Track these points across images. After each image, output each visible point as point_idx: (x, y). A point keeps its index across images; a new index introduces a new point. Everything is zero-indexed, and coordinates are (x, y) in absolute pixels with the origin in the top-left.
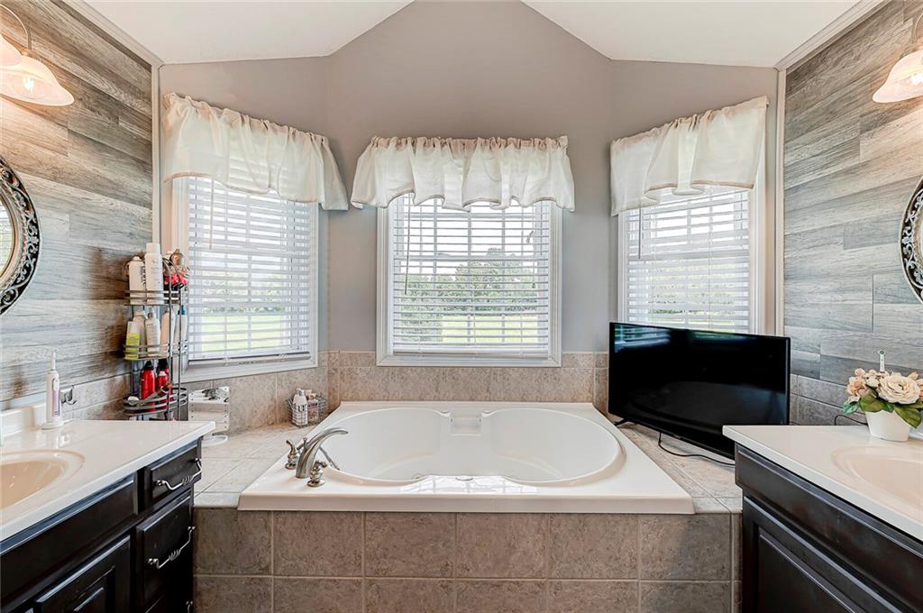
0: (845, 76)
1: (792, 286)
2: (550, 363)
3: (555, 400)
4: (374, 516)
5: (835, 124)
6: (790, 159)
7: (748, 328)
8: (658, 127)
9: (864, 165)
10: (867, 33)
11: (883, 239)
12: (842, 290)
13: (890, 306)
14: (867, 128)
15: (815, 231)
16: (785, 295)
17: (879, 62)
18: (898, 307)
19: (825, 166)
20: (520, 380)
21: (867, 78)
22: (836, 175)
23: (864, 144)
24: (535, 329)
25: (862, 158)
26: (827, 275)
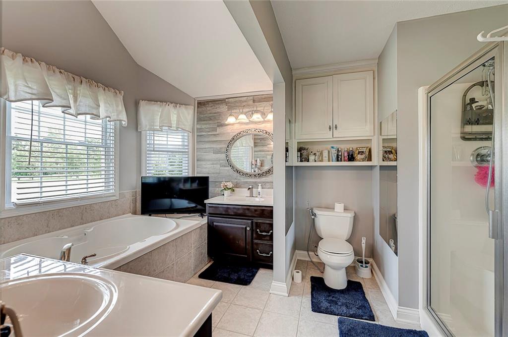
0: (213, 111)
1: (199, 163)
2: (114, 198)
3: (116, 216)
4: (123, 266)
5: (211, 122)
6: (199, 127)
7: (188, 175)
8: (161, 102)
9: (218, 134)
10: (218, 104)
11: (222, 153)
12: (213, 164)
13: (223, 168)
14: (218, 126)
15: (206, 148)
16: (197, 165)
17: (222, 112)
18: (225, 168)
19: (209, 132)
20: (99, 209)
21: (218, 114)
22: (211, 135)
23: (218, 129)
24: (103, 182)
25: (217, 133)
26: (209, 160)
